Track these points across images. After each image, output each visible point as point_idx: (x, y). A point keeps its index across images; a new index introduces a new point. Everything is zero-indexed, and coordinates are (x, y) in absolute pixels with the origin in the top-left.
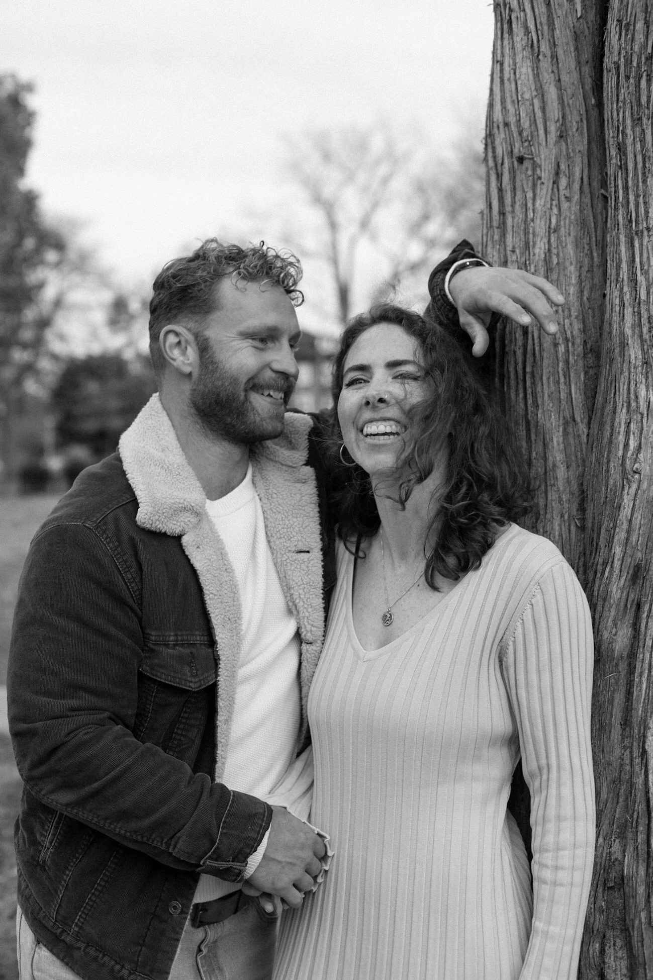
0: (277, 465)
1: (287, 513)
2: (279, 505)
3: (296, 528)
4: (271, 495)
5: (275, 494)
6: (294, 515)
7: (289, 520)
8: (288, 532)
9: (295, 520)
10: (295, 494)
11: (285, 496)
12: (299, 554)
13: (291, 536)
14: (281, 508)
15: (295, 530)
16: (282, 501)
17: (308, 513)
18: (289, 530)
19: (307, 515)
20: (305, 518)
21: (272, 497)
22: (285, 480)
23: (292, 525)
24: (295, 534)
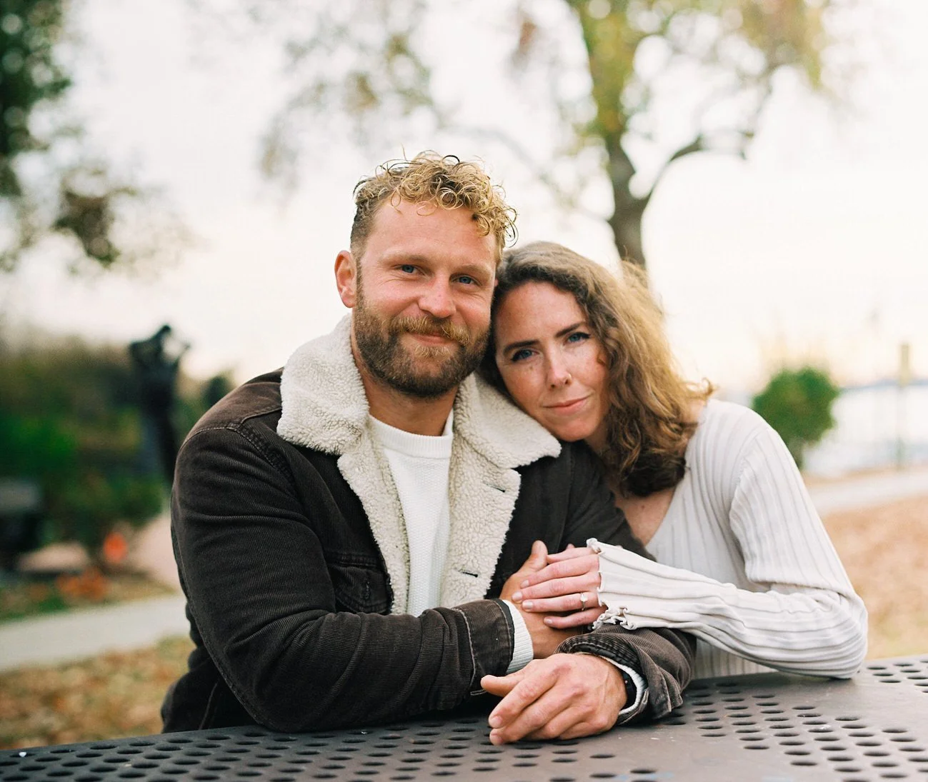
0: (481, 459)
1: (470, 523)
2: (465, 510)
3: (473, 545)
4: (461, 495)
5: (467, 496)
6: (477, 530)
7: (468, 533)
8: (461, 545)
9: (475, 535)
10: (487, 505)
11: (475, 502)
12: (464, 575)
13: (464, 552)
14: (466, 515)
15: (470, 546)
16: (470, 507)
17: (492, 531)
18: (463, 544)
19: (491, 533)
20: (487, 536)
21: (460, 498)
22: (484, 482)
23: (469, 540)
24: (468, 551)
